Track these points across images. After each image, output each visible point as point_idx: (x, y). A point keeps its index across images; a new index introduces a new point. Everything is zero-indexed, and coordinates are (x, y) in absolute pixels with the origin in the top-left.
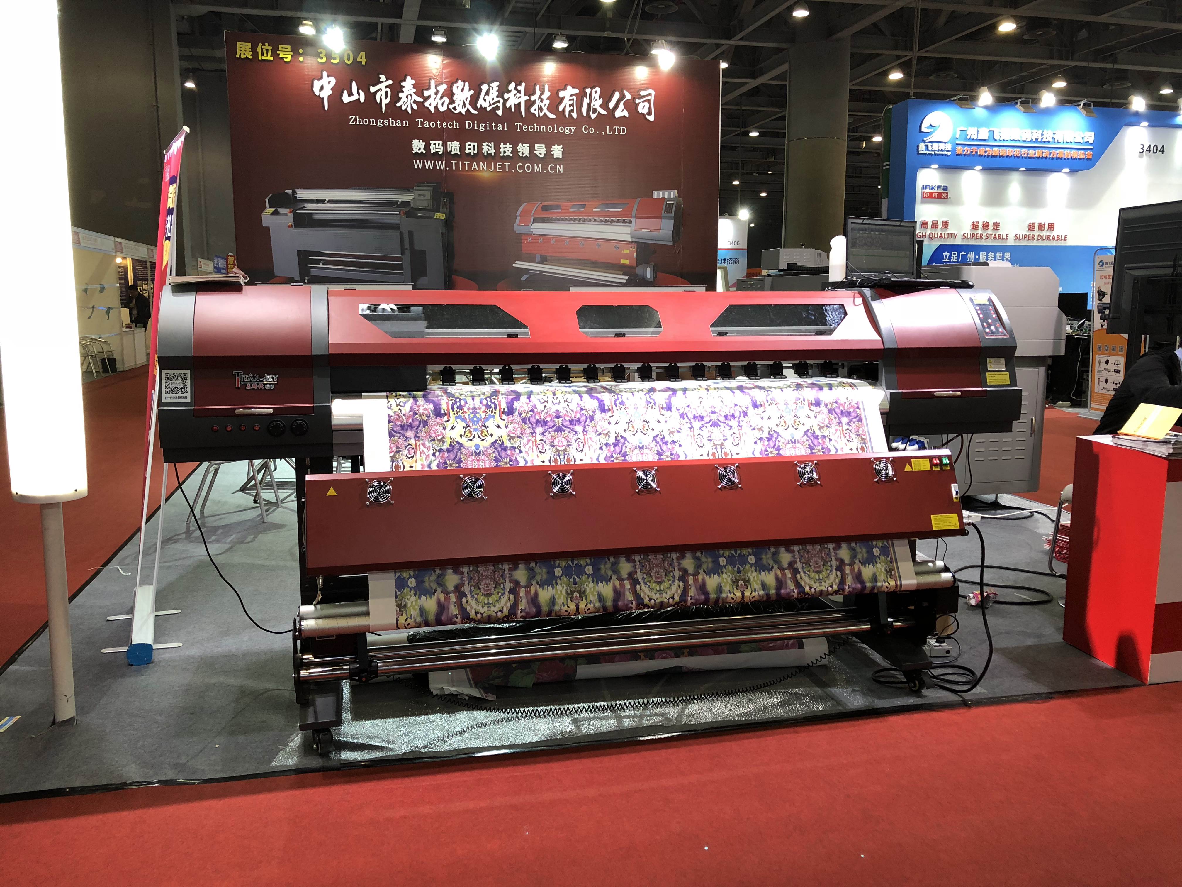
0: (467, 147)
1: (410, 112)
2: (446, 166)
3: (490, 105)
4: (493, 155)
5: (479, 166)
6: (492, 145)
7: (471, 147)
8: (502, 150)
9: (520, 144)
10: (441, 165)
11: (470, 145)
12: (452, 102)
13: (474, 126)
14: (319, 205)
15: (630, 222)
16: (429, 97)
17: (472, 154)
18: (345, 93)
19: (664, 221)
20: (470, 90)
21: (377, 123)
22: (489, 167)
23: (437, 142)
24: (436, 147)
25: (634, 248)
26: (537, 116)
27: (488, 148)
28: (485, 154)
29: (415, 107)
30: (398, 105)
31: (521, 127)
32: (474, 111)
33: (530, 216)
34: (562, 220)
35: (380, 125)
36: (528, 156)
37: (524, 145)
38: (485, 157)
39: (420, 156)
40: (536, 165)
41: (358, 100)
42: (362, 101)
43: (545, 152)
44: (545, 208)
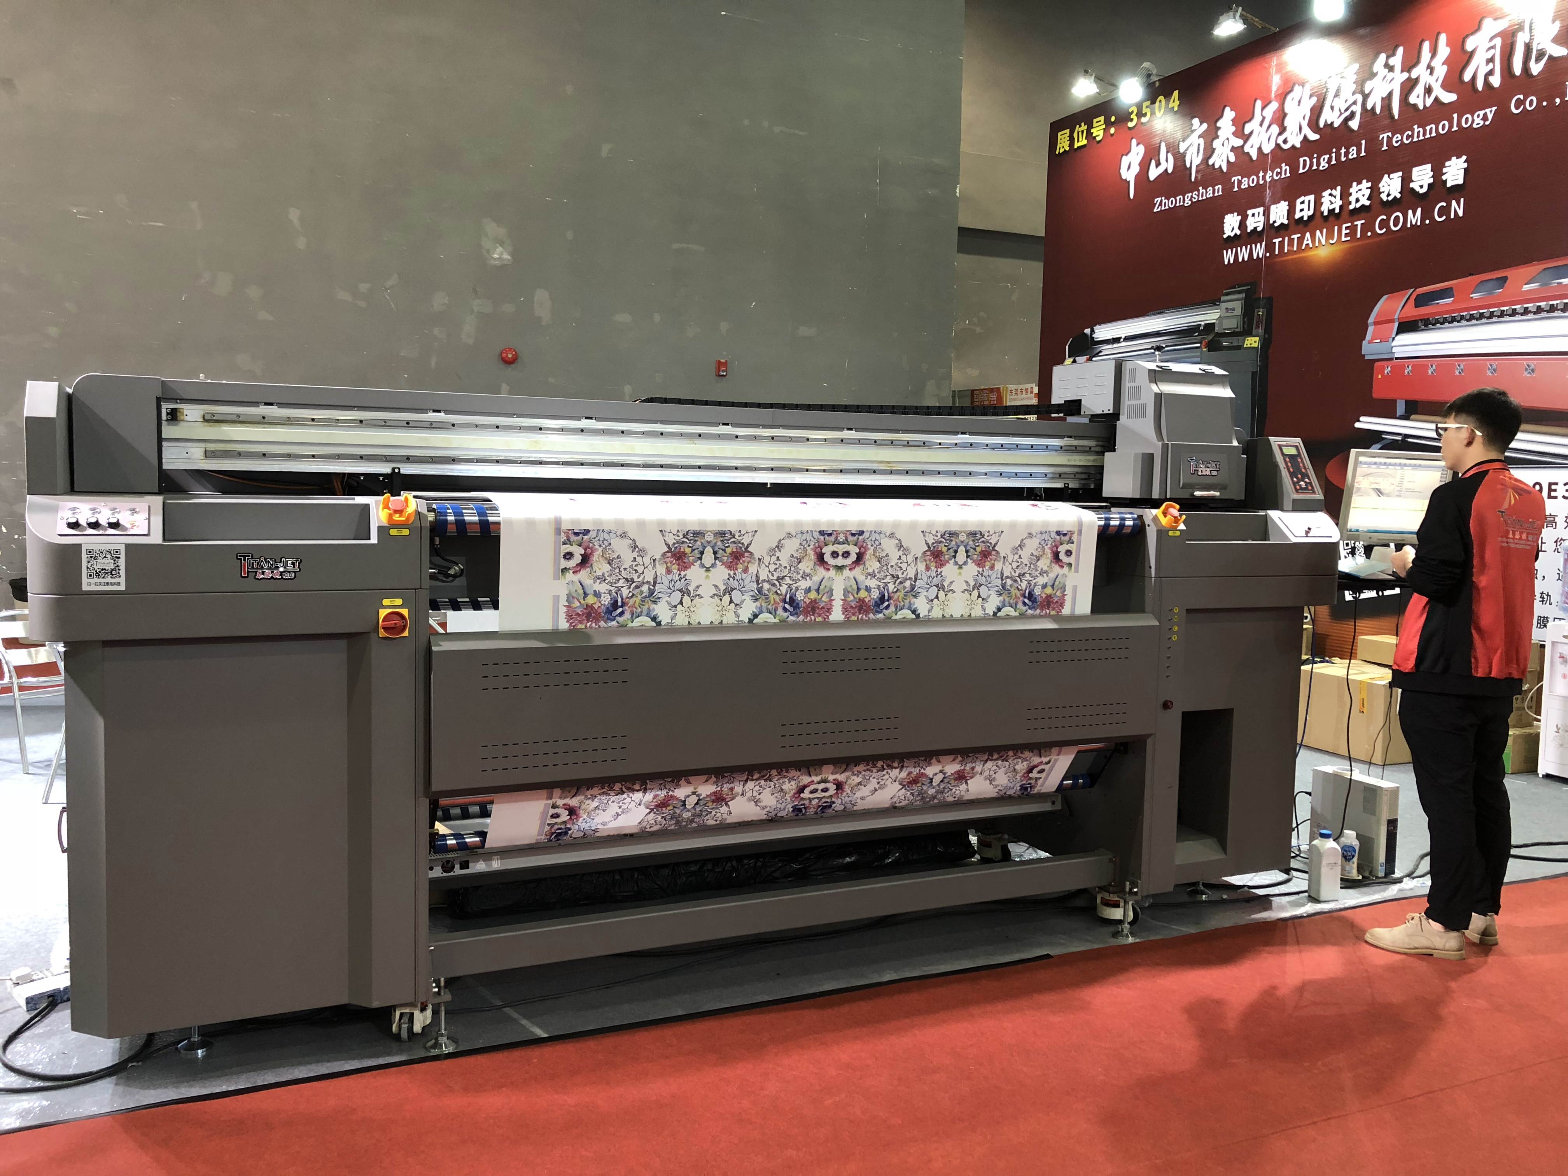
0: (1299, 206)
1: (1224, 169)
2: (1266, 250)
3: (1341, 114)
4: (1337, 211)
5: (1313, 236)
6: (1338, 191)
7: (1304, 207)
8: (1352, 199)
9: (1386, 176)
10: (1259, 250)
11: (1303, 202)
12: (1283, 130)
13: (1312, 164)
14: (1115, 345)
16: (1251, 133)
17: (1305, 218)
18: (1153, 163)
20: (1311, 96)
21: (1184, 201)
22: (1330, 235)
23: (1256, 211)
24: (1255, 220)
26: (1421, 107)
27: (1331, 201)
28: (1326, 213)
29: (1232, 159)
30: (1211, 162)
31: (1390, 139)
32: (1313, 137)
33: (1392, 321)
34: (1453, 320)
35: (1188, 202)
36: (1399, 196)
37: (1392, 176)
38: (1326, 218)
39: (1234, 242)
40: (1410, 212)
41: (1166, 170)
42: (1170, 171)
43: (1431, 180)
44: (1420, 301)
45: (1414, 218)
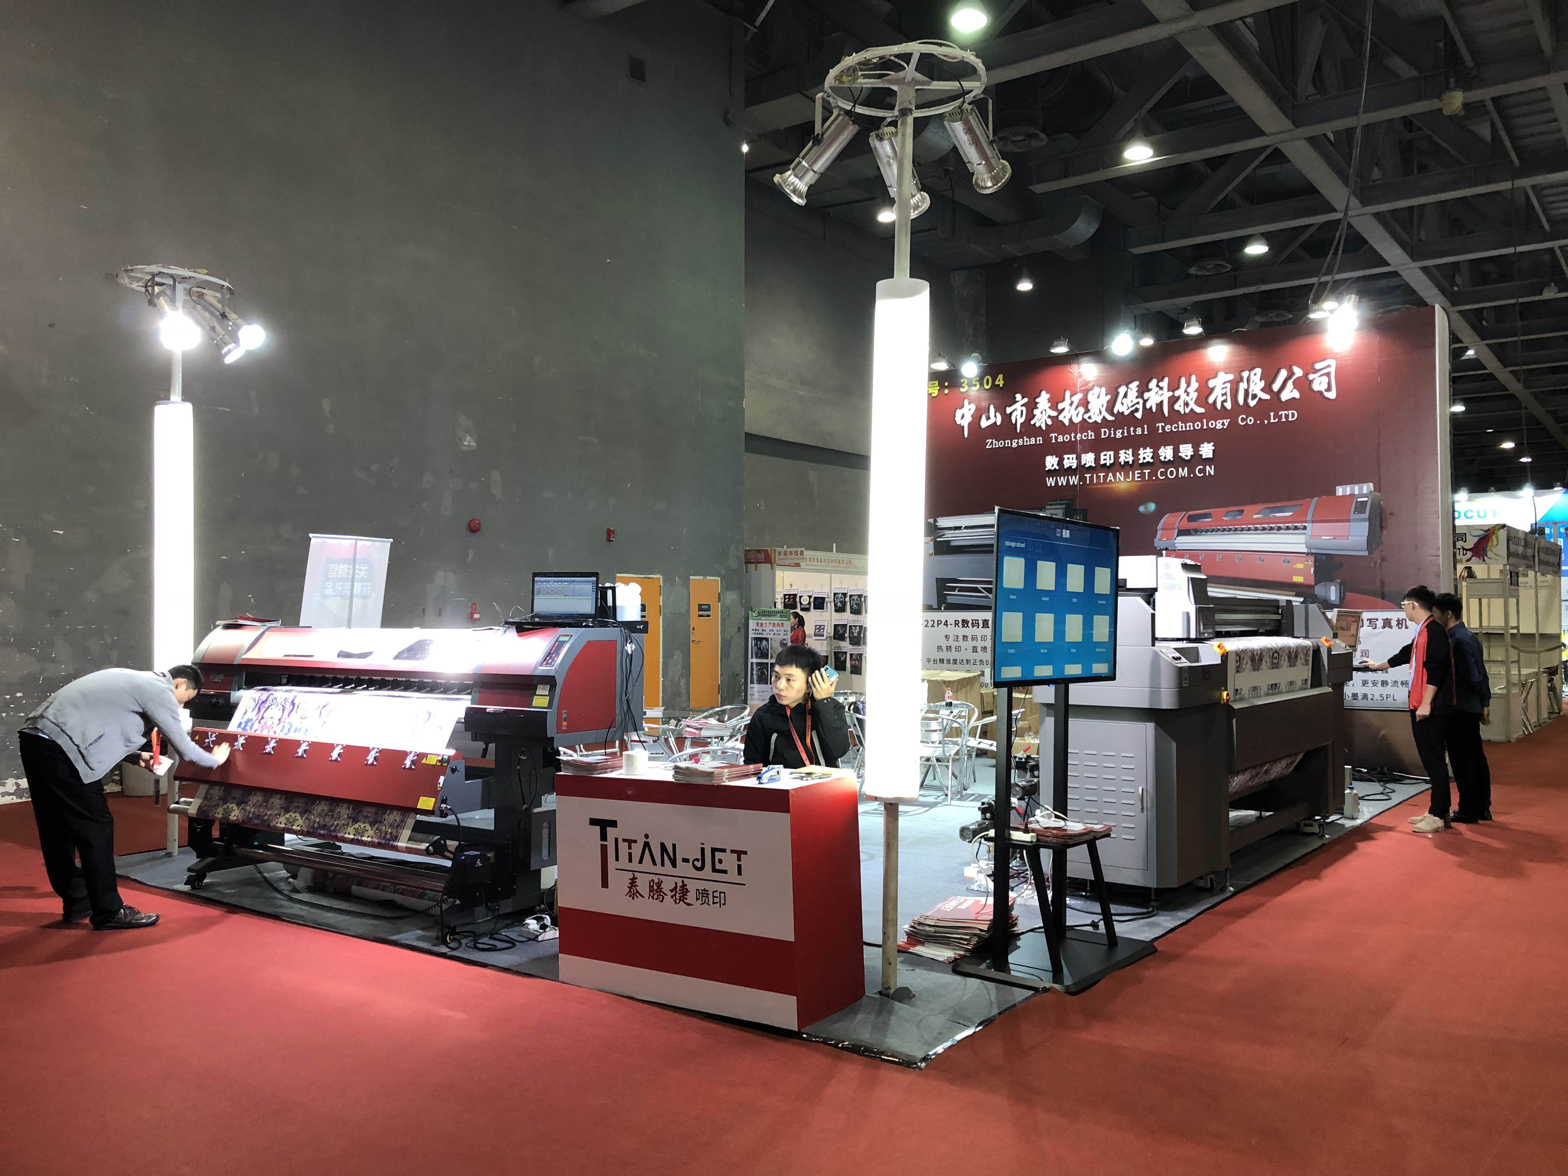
0: (1102, 457)
1: (1044, 428)
2: (1080, 480)
3: (1129, 408)
4: (1131, 463)
5: (1115, 476)
6: (1130, 451)
7: (1107, 458)
8: (1141, 457)
9: (1163, 447)
10: (1074, 480)
11: (1106, 455)
12: (1087, 411)
13: (1110, 434)
14: (957, 531)
15: (1305, 528)
16: (1063, 410)
17: (1108, 464)
18: (984, 417)
19: (1352, 524)
20: (1107, 395)
21: (1012, 444)
22: (1126, 476)
23: (1071, 456)
24: (1070, 461)
25: (1311, 561)
26: (1183, 413)
27: (1126, 456)
28: (1123, 463)
29: (1049, 422)
30: (1032, 422)
31: (1163, 428)
32: (1110, 418)
33: (1174, 529)
34: (1213, 530)
35: (1015, 445)
36: (1172, 459)
37: (1166, 447)
38: (1123, 466)
39: (1053, 473)
40: (1180, 469)
41: (995, 423)
42: (999, 423)
43: (1192, 453)
44: (1191, 519)
45: (1183, 472)
